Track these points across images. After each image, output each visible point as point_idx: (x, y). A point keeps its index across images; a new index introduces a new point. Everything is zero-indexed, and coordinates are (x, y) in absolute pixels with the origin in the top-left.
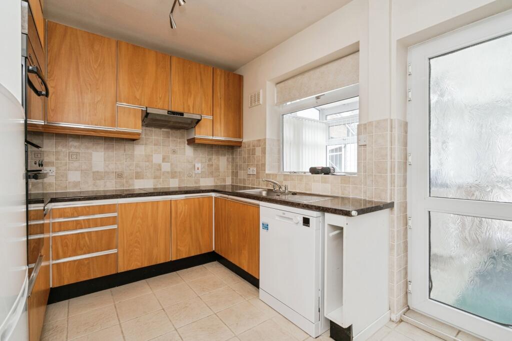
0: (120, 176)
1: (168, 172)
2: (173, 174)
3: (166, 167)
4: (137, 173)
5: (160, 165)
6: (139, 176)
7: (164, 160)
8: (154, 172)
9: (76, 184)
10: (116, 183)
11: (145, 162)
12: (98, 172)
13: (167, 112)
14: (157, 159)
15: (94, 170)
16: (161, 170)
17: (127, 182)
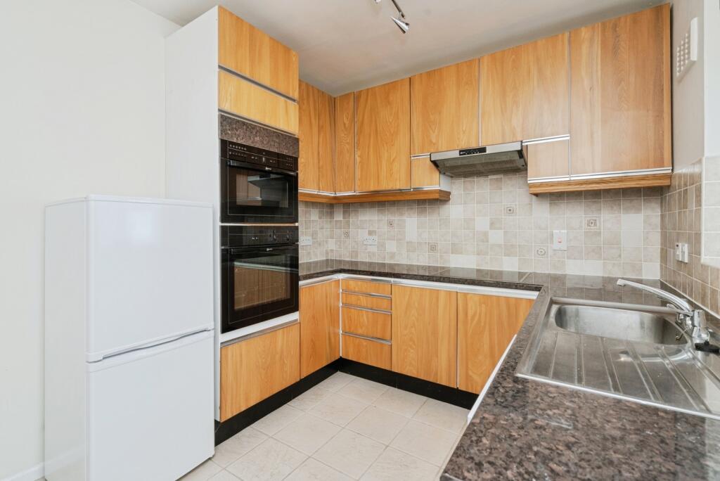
0: (433, 248)
1: (500, 246)
2: (509, 250)
3: (496, 237)
4: (453, 244)
5: (486, 234)
6: (455, 249)
7: (492, 224)
8: (477, 244)
9: (393, 255)
10: (429, 258)
11: (464, 229)
12: (411, 242)
13: (458, 152)
14: (482, 224)
15: (408, 239)
16: (488, 241)
17: (441, 256)
